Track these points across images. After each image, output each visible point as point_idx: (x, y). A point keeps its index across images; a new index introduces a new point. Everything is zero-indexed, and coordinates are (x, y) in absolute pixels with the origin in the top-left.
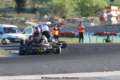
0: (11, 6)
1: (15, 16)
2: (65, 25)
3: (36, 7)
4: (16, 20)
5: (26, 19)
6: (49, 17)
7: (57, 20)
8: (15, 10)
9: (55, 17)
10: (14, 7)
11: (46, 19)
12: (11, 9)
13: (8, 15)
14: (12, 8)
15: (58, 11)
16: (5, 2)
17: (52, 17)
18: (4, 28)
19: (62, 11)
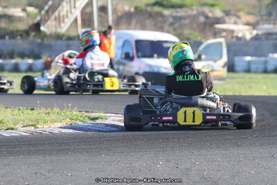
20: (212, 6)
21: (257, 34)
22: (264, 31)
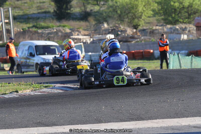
0: (47, 10)
1: (54, 26)
2: (138, 38)
3: (88, 10)
4: (56, 33)
5: (72, 30)
6: (111, 26)
7: (125, 31)
8: (54, 16)
9: (121, 26)
10: (52, 11)
11: (106, 30)
12: (47, 15)
13: (43, 24)
14: (49, 12)
15: (126, 17)
16: (37, 3)
17: (116, 27)
18: (37, 47)
19: (132, 16)
20: (64, 26)
21: (93, 40)
22: (97, 39)
